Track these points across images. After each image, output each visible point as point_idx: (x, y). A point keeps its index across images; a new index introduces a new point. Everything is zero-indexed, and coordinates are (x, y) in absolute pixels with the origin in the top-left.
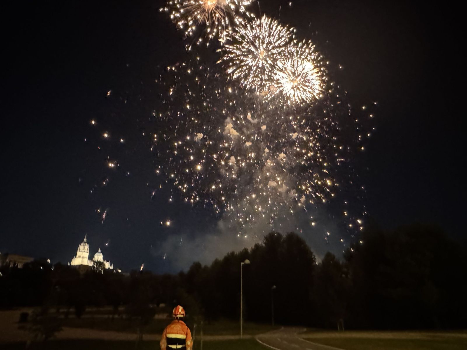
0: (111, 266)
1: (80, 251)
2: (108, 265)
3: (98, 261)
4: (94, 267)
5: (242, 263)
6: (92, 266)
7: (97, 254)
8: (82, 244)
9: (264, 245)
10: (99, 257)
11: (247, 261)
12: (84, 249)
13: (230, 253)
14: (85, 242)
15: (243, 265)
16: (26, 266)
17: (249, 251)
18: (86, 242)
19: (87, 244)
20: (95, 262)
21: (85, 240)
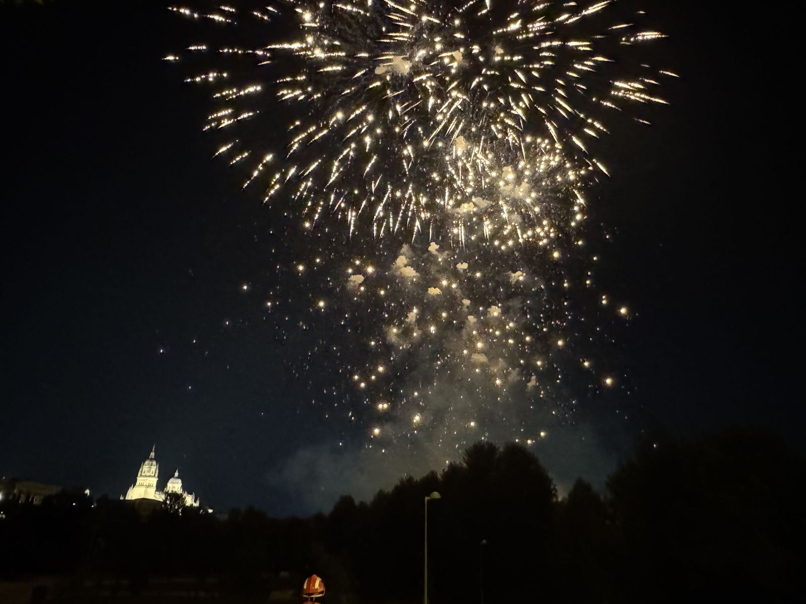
0: (195, 501)
1: (143, 474)
2: (189, 500)
3: (172, 491)
4: (165, 502)
5: (427, 498)
6: (162, 500)
7: (171, 480)
8: (147, 462)
9: (465, 465)
10: (175, 485)
11: (436, 495)
12: (149, 471)
13: (405, 480)
14: (151, 460)
15: (428, 501)
16: (47, 500)
17: (439, 477)
18: (153, 457)
19: (154, 463)
20: (167, 493)
21: (152, 454)
